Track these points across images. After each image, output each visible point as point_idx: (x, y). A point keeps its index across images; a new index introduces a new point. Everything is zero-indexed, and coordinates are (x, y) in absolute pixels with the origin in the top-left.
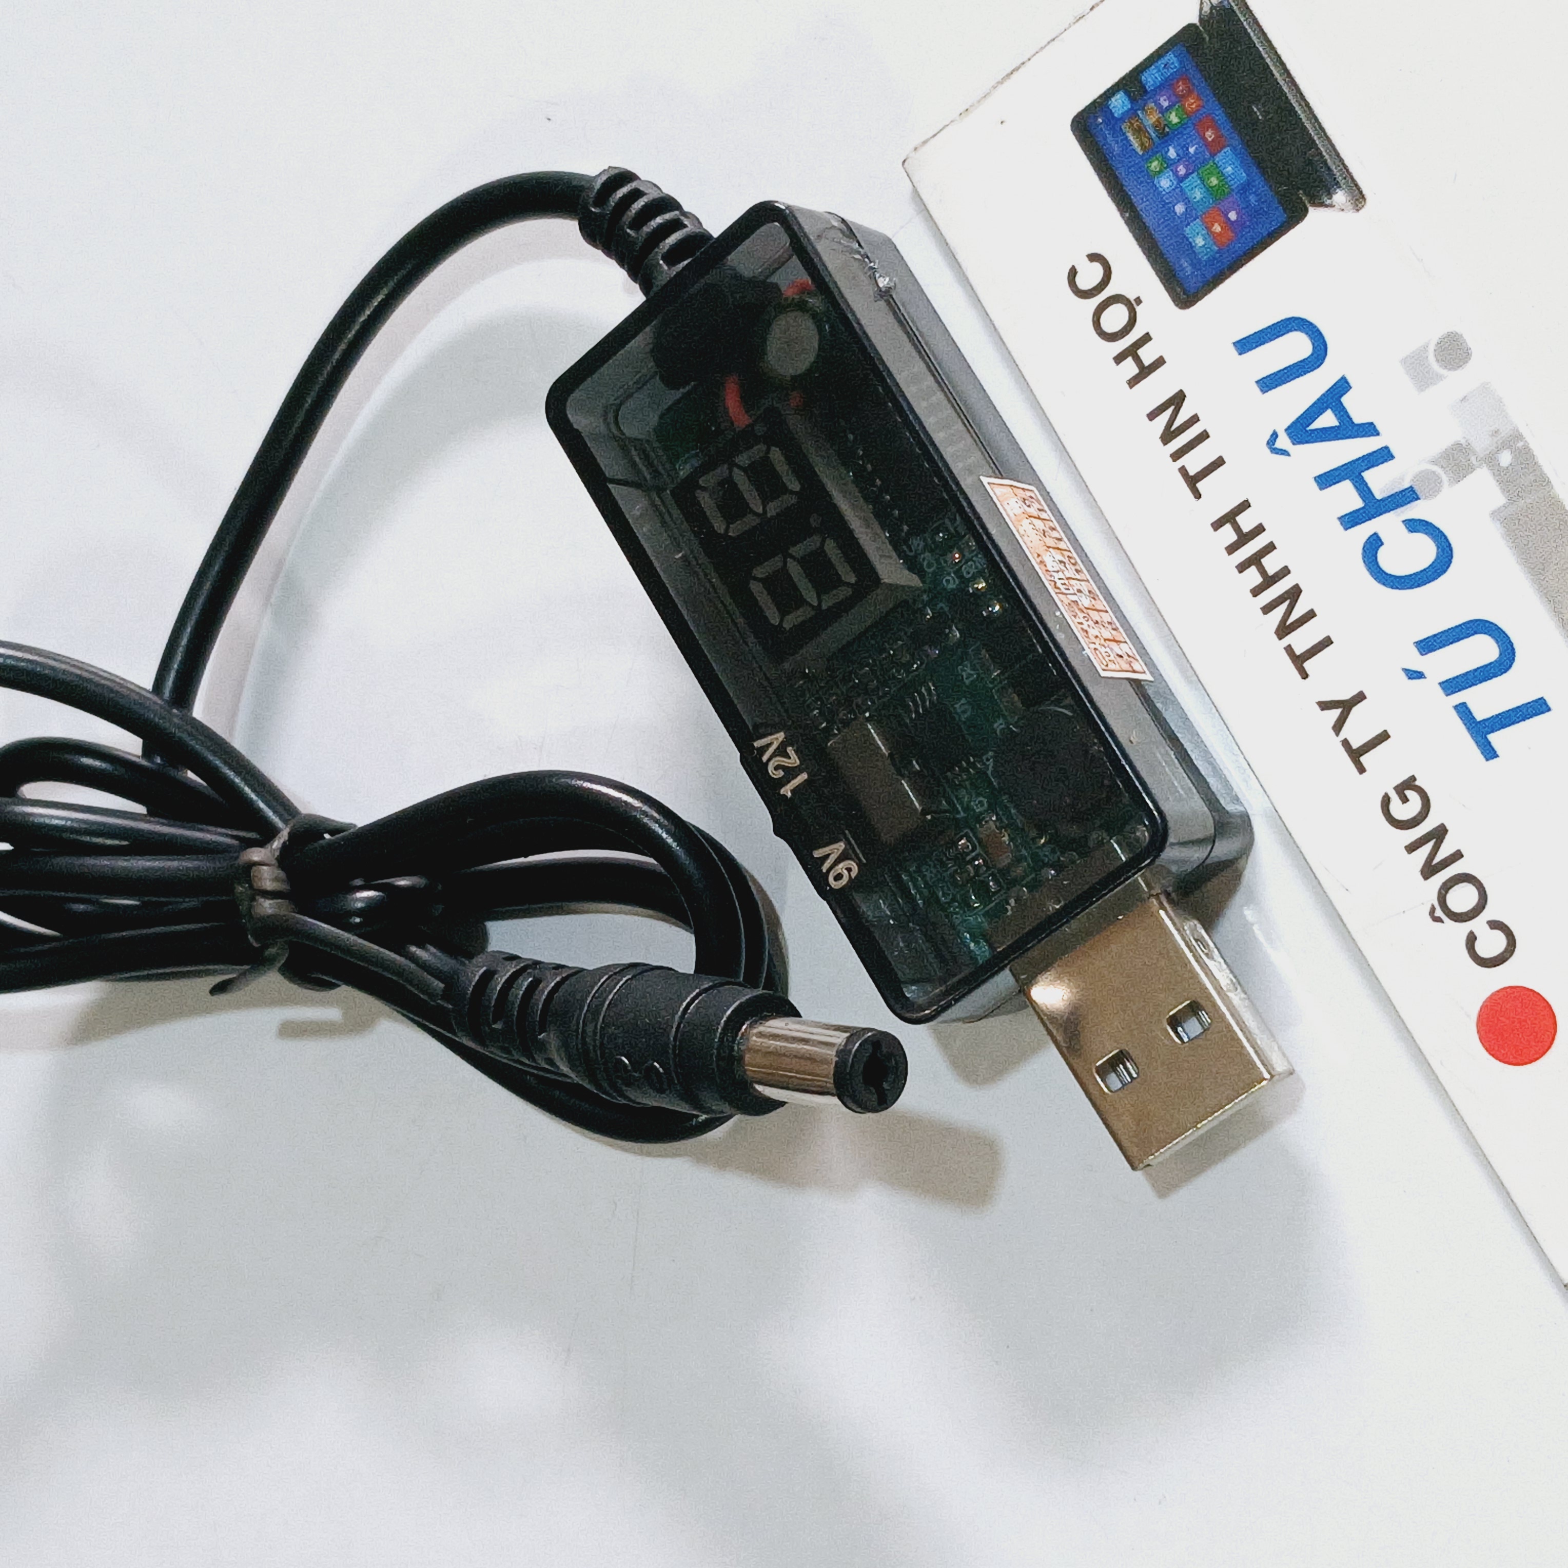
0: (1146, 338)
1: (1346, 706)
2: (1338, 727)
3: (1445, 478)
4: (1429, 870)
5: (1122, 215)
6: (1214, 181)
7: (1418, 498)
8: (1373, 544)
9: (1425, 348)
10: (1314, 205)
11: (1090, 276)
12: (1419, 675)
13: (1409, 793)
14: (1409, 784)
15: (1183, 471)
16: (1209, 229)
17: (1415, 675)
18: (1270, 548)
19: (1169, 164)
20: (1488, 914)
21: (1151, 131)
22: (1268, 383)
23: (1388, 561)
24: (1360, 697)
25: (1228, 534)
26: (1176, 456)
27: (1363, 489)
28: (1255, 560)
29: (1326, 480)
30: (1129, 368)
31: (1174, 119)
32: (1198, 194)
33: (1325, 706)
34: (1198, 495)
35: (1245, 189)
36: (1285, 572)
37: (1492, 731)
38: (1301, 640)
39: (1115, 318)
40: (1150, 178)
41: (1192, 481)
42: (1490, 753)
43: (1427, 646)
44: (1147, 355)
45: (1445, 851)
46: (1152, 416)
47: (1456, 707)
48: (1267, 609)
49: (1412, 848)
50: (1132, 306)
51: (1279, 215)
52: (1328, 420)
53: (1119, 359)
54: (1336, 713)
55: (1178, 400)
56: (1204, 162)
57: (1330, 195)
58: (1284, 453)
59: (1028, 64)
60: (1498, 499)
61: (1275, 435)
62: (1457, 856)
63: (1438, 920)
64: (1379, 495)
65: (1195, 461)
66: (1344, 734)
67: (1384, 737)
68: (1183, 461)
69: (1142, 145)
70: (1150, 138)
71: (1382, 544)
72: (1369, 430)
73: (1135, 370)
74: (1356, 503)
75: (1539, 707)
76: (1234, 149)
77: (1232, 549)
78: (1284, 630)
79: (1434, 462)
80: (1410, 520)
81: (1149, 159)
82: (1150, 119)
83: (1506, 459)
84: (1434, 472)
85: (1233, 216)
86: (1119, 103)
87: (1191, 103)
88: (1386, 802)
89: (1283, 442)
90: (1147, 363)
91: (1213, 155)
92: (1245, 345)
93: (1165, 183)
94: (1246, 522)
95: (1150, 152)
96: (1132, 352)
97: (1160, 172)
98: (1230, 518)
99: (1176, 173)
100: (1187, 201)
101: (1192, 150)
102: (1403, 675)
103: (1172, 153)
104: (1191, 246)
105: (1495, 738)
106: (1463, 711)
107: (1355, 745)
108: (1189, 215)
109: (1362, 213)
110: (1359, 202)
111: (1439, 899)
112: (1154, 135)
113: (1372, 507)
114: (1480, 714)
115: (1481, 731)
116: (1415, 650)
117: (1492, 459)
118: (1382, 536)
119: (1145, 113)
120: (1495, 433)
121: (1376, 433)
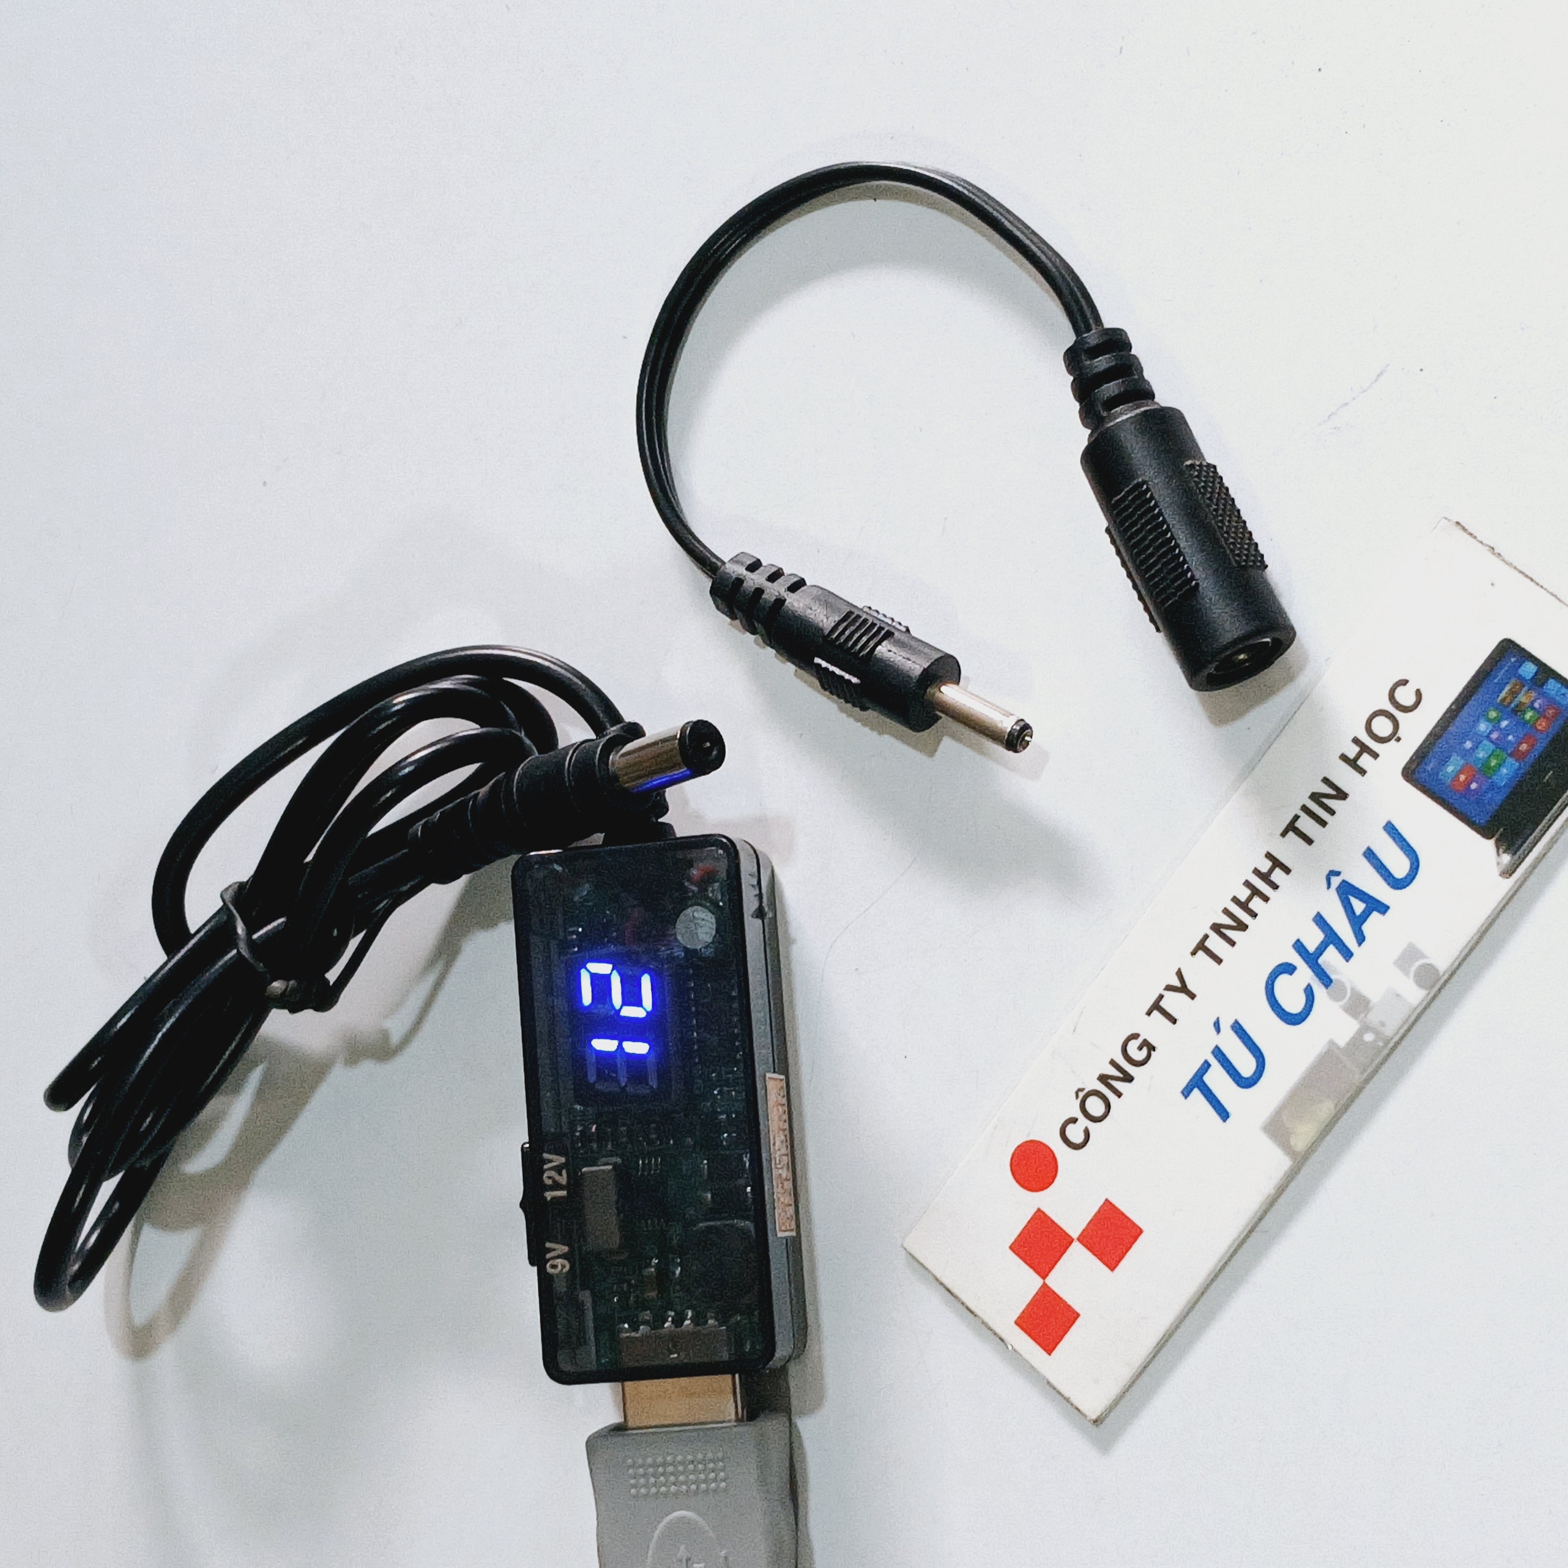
0: (1375, 755)
1: (1183, 989)
2: (1169, 988)
3: (1345, 1001)
4: (1103, 1079)
5: (1453, 703)
6: (1493, 763)
7: (1327, 988)
8: (1288, 969)
9: (1426, 957)
10: (1496, 843)
11: (1405, 696)
12: (1218, 1030)
13: (1145, 1050)
14: (1151, 1048)
15: (1296, 818)
16: (1461, 772)
17: (1217, 1026)
18: (1266, 899)
19: (1496, 723)
20: (1092, 1126)
21: (1515, 702)
22: (1370, 855)
23: (1283, 981)
24: (1192, 996)
25: (1265, 866)
26: (1305, 809)
27: (1321, 949)
28: (1255, 892)
29: (1320, 920)
30: (1352, 751)
31: (1529, 715)
32: (1481, 754)
33: (1179, 974)
34: (1284, 834)
35: (1493, 786)
36: (1254, 915)
37: (1201, 1091)
38: (1215, 943)
39: (1382, 727)
40: (1484, 715)
41: (1292, 827)
42: (1186, 1093)
43: (1238, 1029)
44: (1365, 761)
45: (1118, 1085)
46: (1326, 781)
47: (1206, 1062)
48: (1226, 912)
49: (1113, 1063)
50: (1394, 736)
51: (1483, 820)
52: (1359, 907)
53: (1356, 741)
54: (1177, 983)
55: (1342, 795)
56: (1504, 749)
57: (1506, 851)
58: (1329, 886)
59: (1538, 588)
60: (1342, 1041)
61: (1338, 874)
62: (1119, 1094)
63: (1077, 1097)
65: (1306, 824)
66: (1167, 994)
67: (1174, 1021)
68: (1303, 815)
69: (1504, 699)
70: (1511, 703)
71: (1291, 974)
72: (1361, 938)
73: (1352, 756)
74: (1311, 947)
75: (1224, 1114)
76: (1519, 768)
77: (1257, 872)
78: (1217, 928)
79: (1352, 989)
80: (1311, 988)
81: (1496, 709)
82: (1523, 698)
83: (1369, 1037)
84: (1345, 994)
85: (1474, 786)
86: (1529, 670)
87: (1542, 725)
88: (1135, 1036)
89: (1336, 881)
90: (1359, 762)
91: (1511, 755)
92: (1391, 829)
93: (1483, 727)
94: (1278, 876)
95: (1502, 707)
96: (1364, 748)
97: (1488, 720)
98: (1277, 863)
99: (1490, 733)
100: (1475, 747)
102: (1214, 1019)
103: (1504, 724)
104: (1444, 762)
105: (1196, 1093)
106: (1206, 1066)
107: (1162, 1004)
108: (1466, 754)
109: (1501, 878)
110: (1508, 872)
111: (1089, 1091)
112: (1512, 705)
113: (1312, 959)
114: (1207, 1078)
115: (1198, 1083)
116: (1232, 1021)
117: (1365, 1028)
118: (1296, 973)
119: (1527, 692)
120: (1383, 1024)
121: (1360, 944)
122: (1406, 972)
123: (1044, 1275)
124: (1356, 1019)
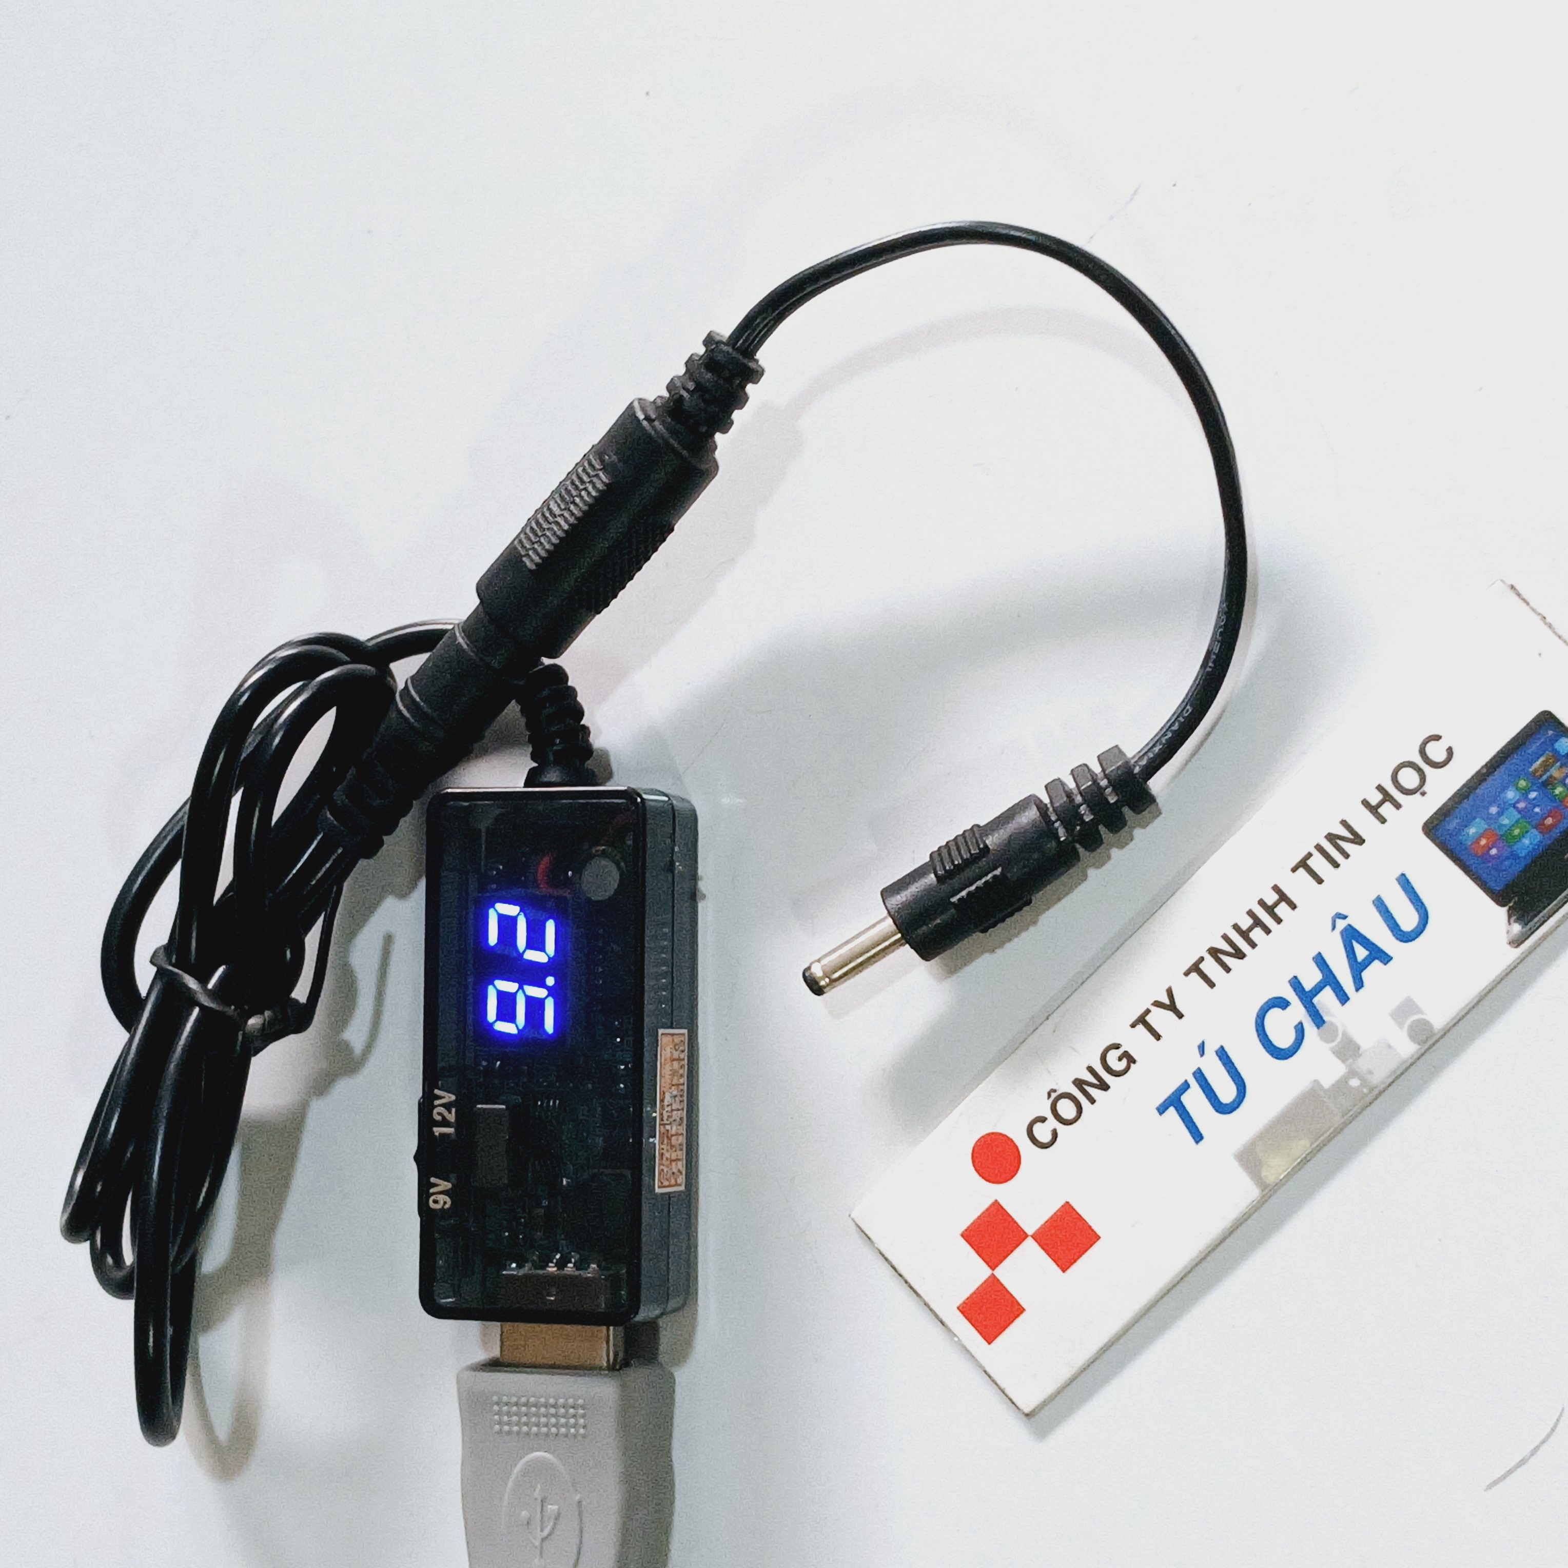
0: (1398, 806)
1: (1172, 1007)
2: (1157, 1004)
3: (1335, 1043)
4: (1079, 1084)
5: (1485, 765)
6: (1516, 832)
7: (1318, 1027)
8: (1282, 1003)
9: (1420, 1011)
10: (1508, 911)
11: (1436, 752)
12: (1202, 1053)
13: (1125, 1061)
14: (1131, 1060)
15: (1310, 855)
16: (1482, 835)
17: (1202, 1049)
18: (1268, 931)
19: (1525, 793)
20: (1060, 1128)
21: (1548, 774)
22: (1380, 905)
23: (1274, 1014)
24: (1180, 1016)
25: (1271, 898)
26: (1319, 848)
27: (1318, 989)
28: (1258, 922)
29: (1320, 961)
30: (1375, 798)
31: (1559, 790)
32: (1505, 821)
33: (1169, 992)
34: (1294, 870)
35: (1514, 856)
36: (1253, 945)
37: (1177, 1110)
38: (1210, 967)
39: (1409, 778)
40: (1513, 783)
41: (1303, 864)
42: (1162, 1109)
43: (1222, 1054)
44: (1387, 810)
45: (1093, 1092)
46: (1344, 823)
47: (1186, 1081)
48: (1226, 938)
49: (1091, 1070)
50: (1419, 790)
51: (1497, 886)
52: (1361, 953)
53: (1380, 788)
54: (1167, 1001)
55: (1358, 840)
56: (1529, 820)
57: (1518, 920)
58: (1334, 928)
60: (1327, 1083)
61: (1345, 917)
62: (1092, 1101)
63: (1049, 1096)
64: (1315, 1001)
65: (1318, 863)
66: (1153, 1009)
67: (1158, 1037)
68: (1316, 854)
69: (1536, 771)
70: (1541, 776)
71: (1284, 1009)
72: (1359, 984)
73: (1374, 802)
74: (1308, 986)
75: (1197, 1136)
76: (1542, 841)
77: (1262, 903)
78: (1214, 952)
79: (1344, 1034)
80: (1303, 1026)
81: (1527, 779)
82: (1555, 772)
83: (1354, 1083)
84: (1337, 1036)
85: (1494, 851)
86: (1564, 745)
88: (1117, 1046)
89: (1341, 924)
90: (1380, 810)
91: (1536, 827)
92: (1404, 882)
93: (1511, 795)
94: (1282, 910)
95: (1533, 778)
96: (1387, 797)
97: (1517, 789)
98: (1283, 897)
99: (1518, 802)
100: (1500, 814)
101: (1537, 810)
102: (1200, 1041)
103: (1533, 795)
104: (1467, 823)
105: (1172, 1109)
106: (1185, 1086)
107: (1148, 1018)
108: (1488, 818)
109: (1509, 947)
110: (1517, 942)
111: (1062, 1093)
112: (1545, 777)
113: (1307, 997)
114: (1185, 1099)
115: (1175, 1102)
116: (1217, 1047)
117: (1352, 1073)
118: (1289, 1008)
119: (1561, 767)
120: (1370, 1072)
121: (1357, 990)
122: (1401, 1025)
123: (993, 1267)
124: (1344, 1061)
